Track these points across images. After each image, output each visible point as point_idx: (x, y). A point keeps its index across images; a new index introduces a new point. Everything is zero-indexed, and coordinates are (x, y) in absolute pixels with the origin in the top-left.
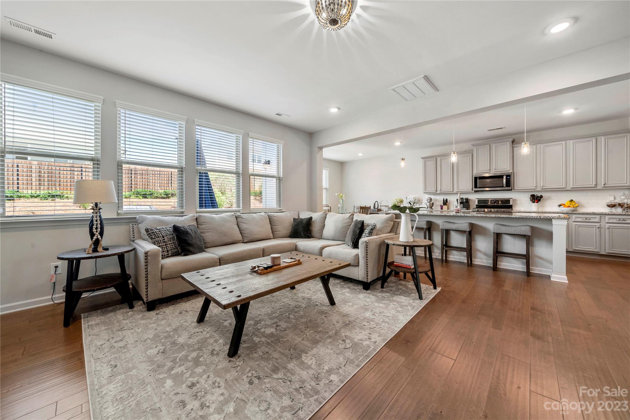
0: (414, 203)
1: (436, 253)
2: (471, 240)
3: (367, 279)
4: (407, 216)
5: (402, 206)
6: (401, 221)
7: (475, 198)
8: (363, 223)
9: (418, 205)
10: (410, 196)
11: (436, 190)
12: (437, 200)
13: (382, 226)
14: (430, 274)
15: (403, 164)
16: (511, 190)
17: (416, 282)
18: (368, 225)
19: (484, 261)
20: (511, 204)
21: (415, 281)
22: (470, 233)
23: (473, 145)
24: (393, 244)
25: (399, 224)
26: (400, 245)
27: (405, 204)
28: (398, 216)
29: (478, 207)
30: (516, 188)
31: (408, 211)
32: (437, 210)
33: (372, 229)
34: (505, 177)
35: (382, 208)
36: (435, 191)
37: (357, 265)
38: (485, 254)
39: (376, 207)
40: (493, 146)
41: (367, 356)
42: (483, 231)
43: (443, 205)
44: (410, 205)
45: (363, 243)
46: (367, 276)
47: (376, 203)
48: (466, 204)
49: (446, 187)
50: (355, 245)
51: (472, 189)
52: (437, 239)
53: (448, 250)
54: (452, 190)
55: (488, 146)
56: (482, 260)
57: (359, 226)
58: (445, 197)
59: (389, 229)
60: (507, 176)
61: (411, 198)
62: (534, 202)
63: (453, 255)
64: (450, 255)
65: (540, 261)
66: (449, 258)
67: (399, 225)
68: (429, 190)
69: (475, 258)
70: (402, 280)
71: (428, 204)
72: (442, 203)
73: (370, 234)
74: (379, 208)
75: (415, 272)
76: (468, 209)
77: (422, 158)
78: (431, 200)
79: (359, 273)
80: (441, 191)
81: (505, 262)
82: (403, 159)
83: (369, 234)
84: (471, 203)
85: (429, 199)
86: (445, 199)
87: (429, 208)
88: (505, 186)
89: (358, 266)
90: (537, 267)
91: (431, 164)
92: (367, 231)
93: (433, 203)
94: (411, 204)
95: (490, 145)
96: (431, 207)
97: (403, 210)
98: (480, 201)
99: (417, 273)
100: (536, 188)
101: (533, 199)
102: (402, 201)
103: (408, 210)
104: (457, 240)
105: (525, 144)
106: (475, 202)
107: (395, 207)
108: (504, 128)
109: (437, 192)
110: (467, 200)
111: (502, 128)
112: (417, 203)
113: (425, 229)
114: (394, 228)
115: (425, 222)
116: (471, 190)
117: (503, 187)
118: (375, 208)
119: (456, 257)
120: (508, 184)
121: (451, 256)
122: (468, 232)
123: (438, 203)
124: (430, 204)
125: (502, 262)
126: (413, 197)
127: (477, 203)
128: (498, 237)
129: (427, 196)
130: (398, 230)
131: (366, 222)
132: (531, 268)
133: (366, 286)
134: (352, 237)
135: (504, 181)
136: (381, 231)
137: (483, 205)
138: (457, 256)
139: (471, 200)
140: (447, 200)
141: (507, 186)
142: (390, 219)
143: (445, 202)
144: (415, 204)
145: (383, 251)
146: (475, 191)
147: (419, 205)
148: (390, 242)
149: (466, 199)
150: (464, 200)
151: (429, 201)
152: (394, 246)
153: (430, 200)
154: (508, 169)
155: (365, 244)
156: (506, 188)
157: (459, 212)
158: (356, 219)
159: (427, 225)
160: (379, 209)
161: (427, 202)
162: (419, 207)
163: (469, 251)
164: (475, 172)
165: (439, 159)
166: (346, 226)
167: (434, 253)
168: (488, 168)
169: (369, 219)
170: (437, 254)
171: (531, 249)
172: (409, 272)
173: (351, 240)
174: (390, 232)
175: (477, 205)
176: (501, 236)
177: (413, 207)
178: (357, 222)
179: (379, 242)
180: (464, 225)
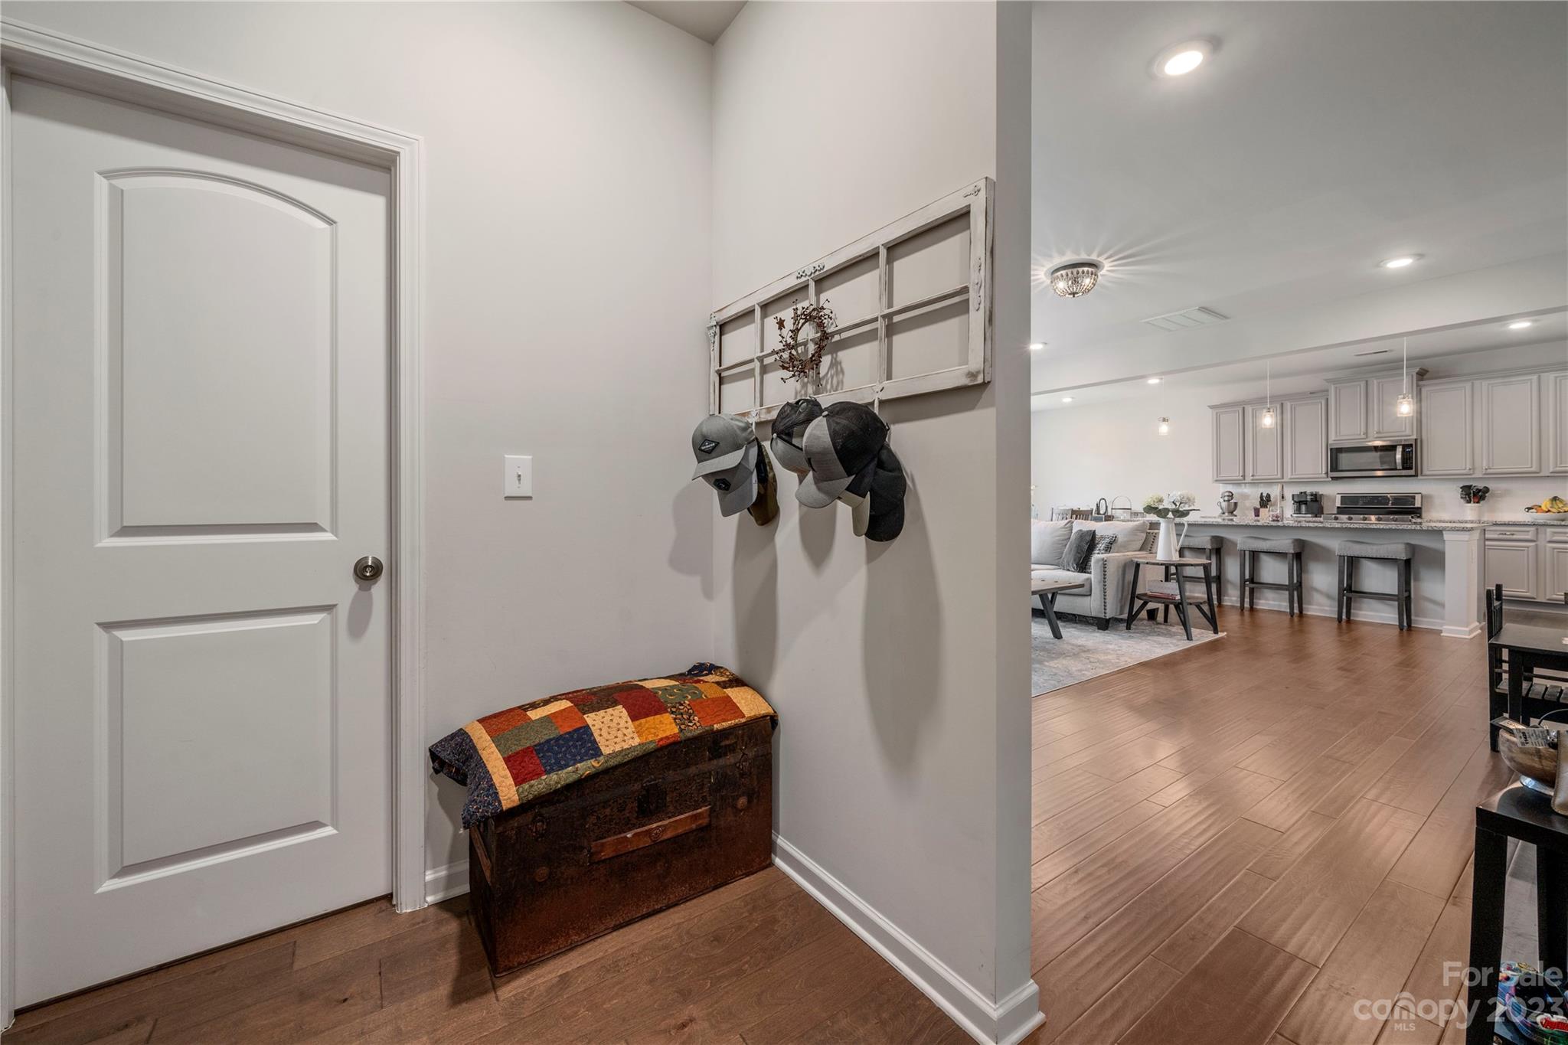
0: (1181, 503)
1: (1231, 597)
2: (1301, 570)
3: (1105, 613)
4: (1168, 523)
5: (1161, 507)
6: (1159, 533)
7: (1334, 492)
8: (1094, 533)
9: (1187, 506)
10: (1174, 493)
11: (1244, 476)
12: (1245, 497)
13: (1125, 539)
14: (1206, 608)
15: (1164, 428)
16: (1416, 475)
17: (1183, 619)
18: (1102, 538)
19: (1326, 608)
20: (1418, 504)
21: (1181, 615)
22: (1298, 556)
23: (1328, 381)
24: (1147, 563)
25: (1155, 536)
26: (1158, 564)
27: (1167, 504)
28: (1154, 526)
29: (1341, 510)
30: (1425, 472)
31: (1170, 515)
32: (1244, 516)
33: (1111, 543)
34: (1399, 449)
35: (1117, 513)
36: (1241, 478)
37: (1088, 594)
38: (1329, 596)
39: (1102, 512)
40: (1374, 384)
41: (1117, 667)
42: (1322, 554)
43: (1259, 507)
44: (1174, 507)
45: (1098, 561)
46: (1105, 609)
47: (1103, 502)
48: (1315, 505)
49: (1267, 467)
50: (1083, 566)
51: (1327, 473)
52: (1233, 570)
53: (1257, 588)
54: (1279, 476)
55: (1363, 384)
56: (1322, 608)
57: (1088, 538)
58: (1265, 491)
59: (1139, 544)
60: (1405, 447)
61: (1176, 495)
62: (1469, 502)
63: (1266, 599)
64: (1260, 599)
65: (1430, 606)
66: (1257, 605)
67: (1156, 541)
68: (1224, 476)
69: (1310, 603)
70: (1161, 624)
71: (1224, 504)
72: (1258, 503)
73: (1108, 549)
74: (1109, 514)
75: (1181, 603)
76: (1316, 516)
77: (1212, 407)
78: (1231, 496)
79: (1091, 606)
80: (1255, 478)
81: (1365, 611)
82: (1164, 420)
83: (1106, 551)
84: (1325, 503)
85: (1227, 494)
86: (1265, 495)
87: (1227, 514)
88: (1399, 467)
89: (1090, 595)
90: (1426, 617)
91: (1231, 419)
92: (1101, 546)
93: (1236, 504)
94: (1176, 505)
95: (1367, 381)
96: (1231, 513)
97: (1162, 513)
98: (1344, 499)
99: (1185, 604)
100: (1471, 472)
101: (1468, 495)
102: (1161, 501)
103: (1170, 513)
104: (1274, 571)
105: (1404, 398)
106: (1334, 501)
107: (1150, 509)
108: (1391, 351)
109: (1244, 479)
110: (1316, 498)
111: (1386, 351)
112: (1186, 503)
113: (1208, 551)
114: (1148, 543)
115: (1209, 538)
116: (1325, 476)
117: (1396, 469)
118: (1099, 513)
119: (1271, 602)
120: (1408, 462)
121: (1262, 601)
122: (1291, 555)
123: (1248, 503)
124: (1229, 505)
125: (1360, 609)
126: (1179, 493)
127: (1338, 504)
128: (1351, 565)
129: (1223, 488)
130: (1155, 546)
131: (1098, 534)
132: (1415, 620)
133: (1103, 624)
134: (1075, 555)
135: (1399, 456)
136: (1125, 547)
137: (1352, 506)
138: (1274, 601)
139: (1326, 496)
140: (1268, 496)
141: (1404, 468)
142: (1139, 529)
143: (1265, 501)
144: (1182, 505)
145: (1130, 577)
146: (1332, 478)
147: (1190, 506)
148: (1140, 560)
149: (1312, 495)
150: (1309, 498)
151: (1226, 499)
152: (1147, 565)
153: (1228, 496)
154: (1408, 432)
155: (1101, 563)
156: (1404, 472)
157: (1278, 521)
158: (1079, 529)
159: (1212, 543)
160: (1110, 516)
161: (1222, 500)
162: (1190, 508)
163: (1297, 589)
164: (1332, 437)
165: (1249, 409)
166: (1060, 540)
167: (1228, 596)
168: (1363, 430)
169: (1102, 529)
170: (1234, 599)
171: (1414, 585)
172: (1172, 603)
173: (1075, 560)
174: (1140, 550)
175: (1338, 507)
176: (1359, 562)
177: (1181, 509)
178: (1082, 535)
179: (1123, 563)
180: (1284, 543)
